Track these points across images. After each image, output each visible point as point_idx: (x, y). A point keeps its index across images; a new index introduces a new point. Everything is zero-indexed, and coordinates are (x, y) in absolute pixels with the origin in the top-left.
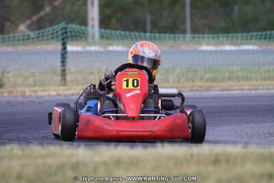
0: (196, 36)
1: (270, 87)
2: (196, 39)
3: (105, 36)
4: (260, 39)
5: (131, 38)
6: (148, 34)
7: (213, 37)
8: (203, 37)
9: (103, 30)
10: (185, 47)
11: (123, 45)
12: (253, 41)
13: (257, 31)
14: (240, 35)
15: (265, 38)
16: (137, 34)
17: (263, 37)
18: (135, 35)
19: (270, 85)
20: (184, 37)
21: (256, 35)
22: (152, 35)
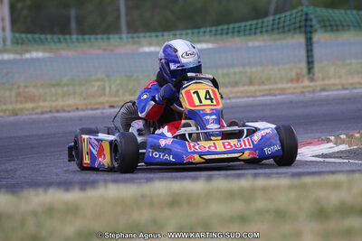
0: (135, 35)
1: (231, 96)
2: (136, 39)
3: (20, 41)
4: (216, 35)
5: (54, 42)
6: (74, 37)
7: (157, 36)
8: (144, 37)
9: (17, 35)
10: (122, 50)
11: (44, 51)
12: (207, 37)
13: (211, 26)
14: (190, 31)
15: (222, 34)
16: (61, 37)
17: (219, 32)
18: (59, 39)
19: (231, 92)
20: (120, 38)
21: (210, 31)
22: (80, 37)
